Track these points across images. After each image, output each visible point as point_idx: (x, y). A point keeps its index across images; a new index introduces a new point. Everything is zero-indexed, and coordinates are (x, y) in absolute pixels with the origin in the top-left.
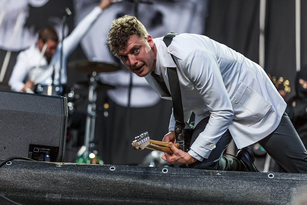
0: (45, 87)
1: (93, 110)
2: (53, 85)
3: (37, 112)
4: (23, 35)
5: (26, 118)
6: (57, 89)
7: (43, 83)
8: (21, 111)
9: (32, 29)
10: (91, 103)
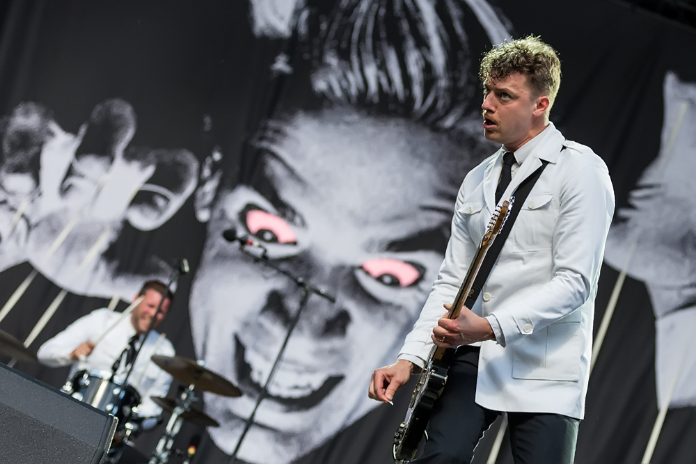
0: (95, 379)
1: (165, 449)
2: (111, 380)
3: (56, 427)
4: (96, 268)
5: (33, 430)
6: (116, 391)
7: (93, 373)
8: (28, 416)
9: (115, 264)
10: (168, 437)
